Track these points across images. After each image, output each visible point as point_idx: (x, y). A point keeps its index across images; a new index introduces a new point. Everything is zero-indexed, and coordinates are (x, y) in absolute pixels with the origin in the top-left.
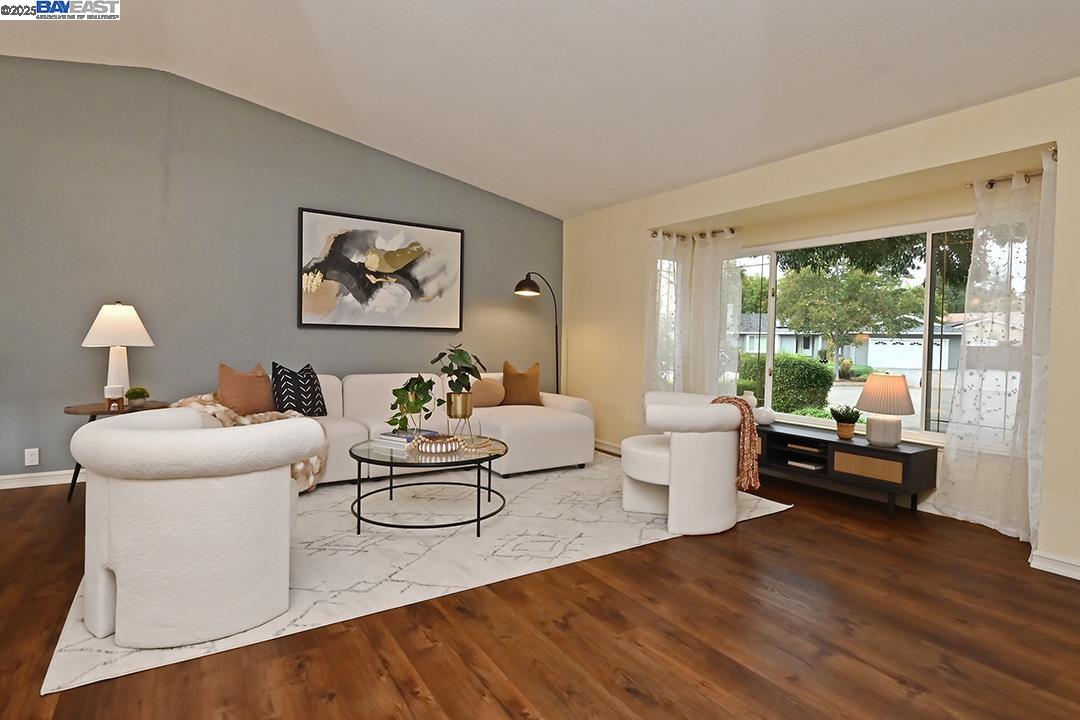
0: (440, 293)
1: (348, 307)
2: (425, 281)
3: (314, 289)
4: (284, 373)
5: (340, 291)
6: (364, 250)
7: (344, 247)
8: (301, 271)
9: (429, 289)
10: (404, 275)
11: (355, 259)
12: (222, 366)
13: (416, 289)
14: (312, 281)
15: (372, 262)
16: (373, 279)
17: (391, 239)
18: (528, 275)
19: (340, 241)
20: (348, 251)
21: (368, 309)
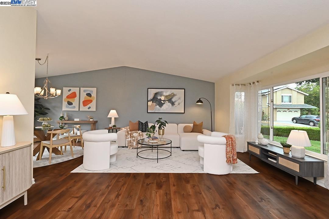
0: (179, 104)
1: (157, 109)
2: (175, 102)
3: (150, 105)
4: (140, 123)
5: (156, 105)
6: (161, 96)
7: (157, 95)
8: (148, 101)
9: (176, 103)
10: (170, 101)
11: (159, 98)
12: (130, 121)
13: (173, 104)
14: (150, 103)
15: (163, 98)
16: (163, 102)
17: (167, 93)
18: (200, 99)
19: (156, 94)
20: (157, 96)
21: (162, 109)
